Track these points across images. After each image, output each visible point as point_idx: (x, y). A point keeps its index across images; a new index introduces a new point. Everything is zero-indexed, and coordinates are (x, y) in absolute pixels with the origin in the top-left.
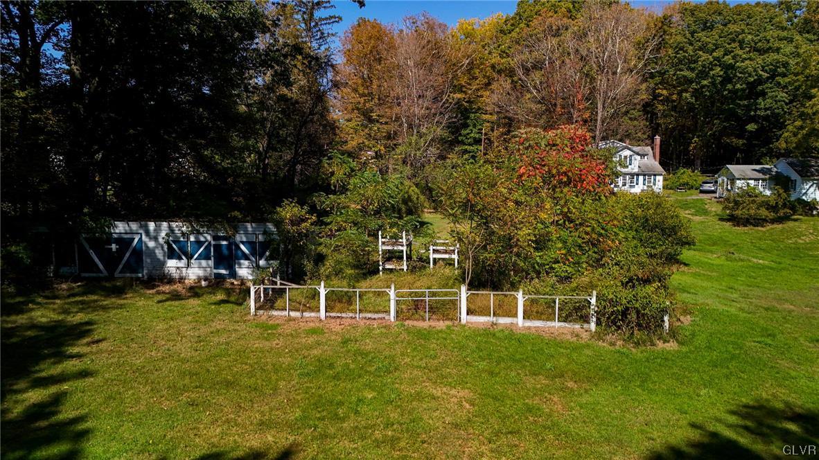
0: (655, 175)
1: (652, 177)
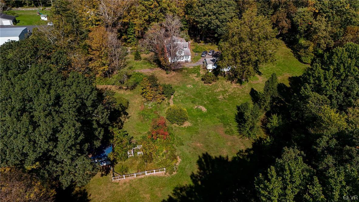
0: (188, 55)
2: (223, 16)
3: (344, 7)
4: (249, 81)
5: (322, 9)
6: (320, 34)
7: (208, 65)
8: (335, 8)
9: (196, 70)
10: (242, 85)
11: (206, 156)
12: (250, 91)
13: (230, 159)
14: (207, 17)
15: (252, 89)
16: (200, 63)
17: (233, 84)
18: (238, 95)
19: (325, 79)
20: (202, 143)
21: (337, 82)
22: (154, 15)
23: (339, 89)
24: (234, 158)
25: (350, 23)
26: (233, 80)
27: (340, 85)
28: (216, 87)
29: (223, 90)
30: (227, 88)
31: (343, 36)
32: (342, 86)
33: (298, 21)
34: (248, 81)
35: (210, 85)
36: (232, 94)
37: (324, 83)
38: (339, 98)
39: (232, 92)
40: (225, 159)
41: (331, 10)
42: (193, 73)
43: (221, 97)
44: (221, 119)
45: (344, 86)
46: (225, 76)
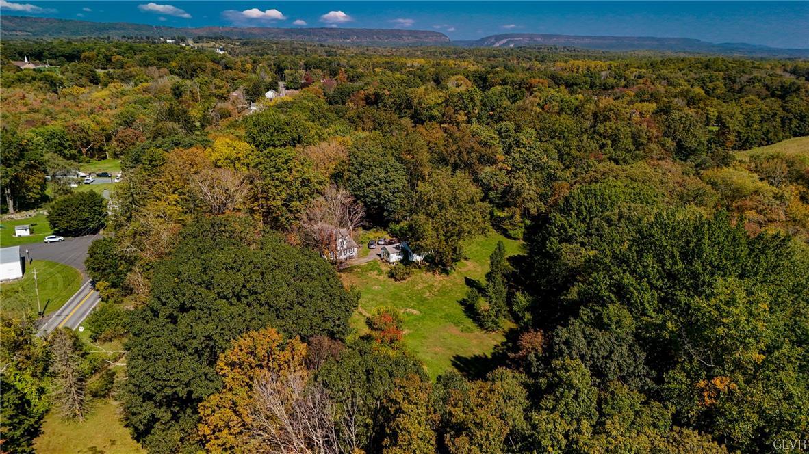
2: (393, 185)
3: (541, 160)
4: (456, 269)
5: (513, 165)
6: (525, 195)
7: (391, 255)
8: (531, 162)
9: (373, 267)
10: (450, 276)
11: (458, 358)
12: (464, 281)
13: (489, 356)
14: (373, 187)
15: (466, 278)
16: (373, 255)
17: (437, 276)
18: (450, 288)
19: (571, 226)
20: (441, 347)
21: (584, 226)
22: (295, 191)
23: (589, 234)
24: (493, 354)
25: (555, 179)
26: (435, 271)
27: (588, 229)
28: (415, 283)
29: (427, 285)
30: (430, 283)
31: (552, 195)
32: (590, 229)
33: (490, 183)
34: (454, 269)
35: (405, 282)
36: (441, 288)
37: (571, 231)
38: (592, 243)
39: (441, 285)
40: (484, 357)
41: (526, 165)
42: (371, 270)
43: (428, 294)
44: (445, 318)
45: (593, 228)
46: (420, 268)
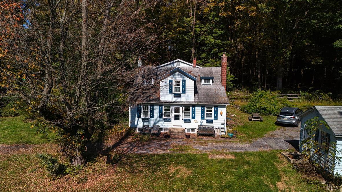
0: (216, 107)
1: (213, 109)
